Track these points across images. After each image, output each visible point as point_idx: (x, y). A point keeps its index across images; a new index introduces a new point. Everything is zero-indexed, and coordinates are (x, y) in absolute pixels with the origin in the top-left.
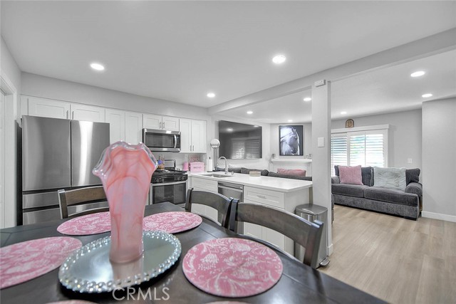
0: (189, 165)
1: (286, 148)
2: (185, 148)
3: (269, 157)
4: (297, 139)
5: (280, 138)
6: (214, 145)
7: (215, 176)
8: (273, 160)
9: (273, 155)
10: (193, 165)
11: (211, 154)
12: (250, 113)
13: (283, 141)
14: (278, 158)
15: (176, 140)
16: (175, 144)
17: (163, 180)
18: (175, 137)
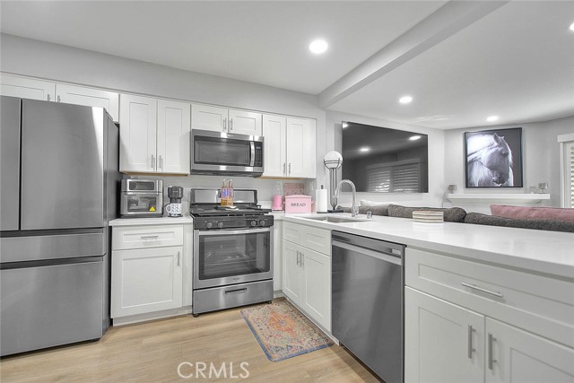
0: (284, 200)
1: (480, 173)
2: (272, 168)
3: (442, 192)
4: (506, 155)
5: (466, 155)
6: (330, 162)
7: (330, 220)
8: (450, 196)
9: (451, 188)
10: (290, 200)
11: (325, 179)
12: (406, 100)
13: (472, 161)
14: (461, 193)
15: (253, 152)
16: (253, 159)
17: (221, 225)
18: (253, 147)
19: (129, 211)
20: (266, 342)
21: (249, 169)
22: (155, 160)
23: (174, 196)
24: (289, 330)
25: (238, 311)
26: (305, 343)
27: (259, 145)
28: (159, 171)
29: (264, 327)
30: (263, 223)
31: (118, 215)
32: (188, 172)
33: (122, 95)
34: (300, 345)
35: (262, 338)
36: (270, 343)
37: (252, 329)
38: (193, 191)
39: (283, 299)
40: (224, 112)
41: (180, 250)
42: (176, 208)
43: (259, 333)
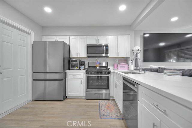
0: (118, 65)
2: (111, 54)
10: (120, 65)
16: (105, 52)
17: (93, 73)
18: (105, 48)
19: (72, 68)
20: (101, 112)
21: (104, 55)
22: (78, 54)
23: (82, 64)
24: (111, 110)
25: (98, 101)
26: (114, 116)
27: (107, 46)
28: (79, 57)
29: (103, 107)
30: (107, 73)
31: (69, 69)
32: (86, 57)
33: (70, 37)
34: (111, 116)
35: (101, 110)
36: (102, 112)
37: (100, 107)
38: (89, 62)
39: (114, 100)
40: (96, 37)
41: (82, 79)
42: (82, 67)
43: (101, 108)
